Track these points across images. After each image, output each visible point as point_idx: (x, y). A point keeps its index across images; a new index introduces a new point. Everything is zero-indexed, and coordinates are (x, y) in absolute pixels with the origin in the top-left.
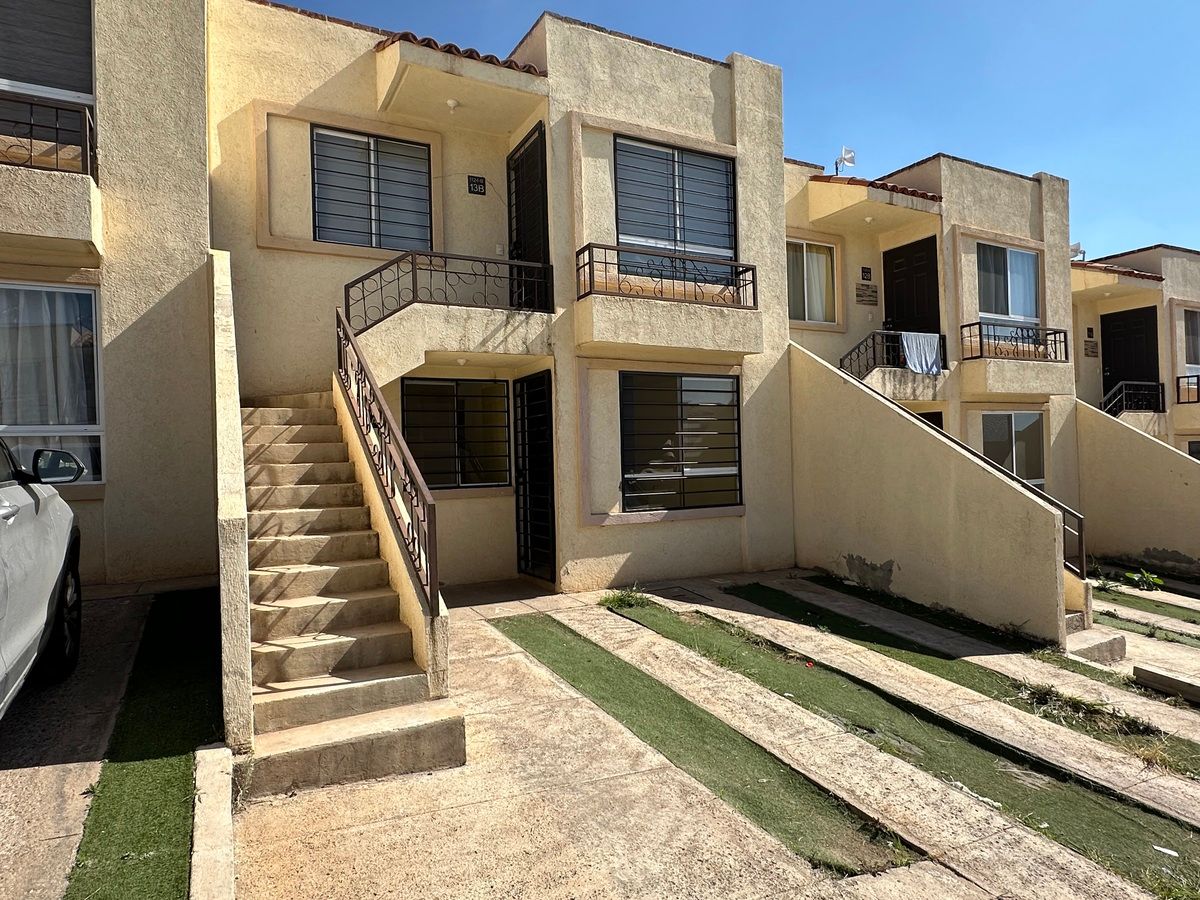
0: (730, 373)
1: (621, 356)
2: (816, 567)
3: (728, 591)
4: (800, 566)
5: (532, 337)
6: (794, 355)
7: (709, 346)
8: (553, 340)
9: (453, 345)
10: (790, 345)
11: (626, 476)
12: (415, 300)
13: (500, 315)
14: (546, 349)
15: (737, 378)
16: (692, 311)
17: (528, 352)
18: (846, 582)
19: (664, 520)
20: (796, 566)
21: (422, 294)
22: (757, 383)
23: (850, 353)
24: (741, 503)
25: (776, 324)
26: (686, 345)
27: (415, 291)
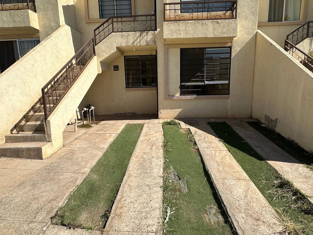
0: (227, 46)
1: (181, 43)
2: (257, 118)
3: (209, 123)
4: (253, 117)
5: (149, 39)
6: (258, 36)
7: (212, 36)
8: (156, 40)
9: (124, 44)
10: (257, 32)
11: (182, 84)
12: (113, 32)
13: (138, 34)
14: (154, 43)
15: (230, 47)
16: (204, 23)
17: (147, 44)
18: (262, 125)
19: (195, 98)
20: (251, 118)
22: (239, 49)
23: (293, 32)
24: (229, 94)
25: (251, 24)
26: (201, 36)
27: (113, 29)
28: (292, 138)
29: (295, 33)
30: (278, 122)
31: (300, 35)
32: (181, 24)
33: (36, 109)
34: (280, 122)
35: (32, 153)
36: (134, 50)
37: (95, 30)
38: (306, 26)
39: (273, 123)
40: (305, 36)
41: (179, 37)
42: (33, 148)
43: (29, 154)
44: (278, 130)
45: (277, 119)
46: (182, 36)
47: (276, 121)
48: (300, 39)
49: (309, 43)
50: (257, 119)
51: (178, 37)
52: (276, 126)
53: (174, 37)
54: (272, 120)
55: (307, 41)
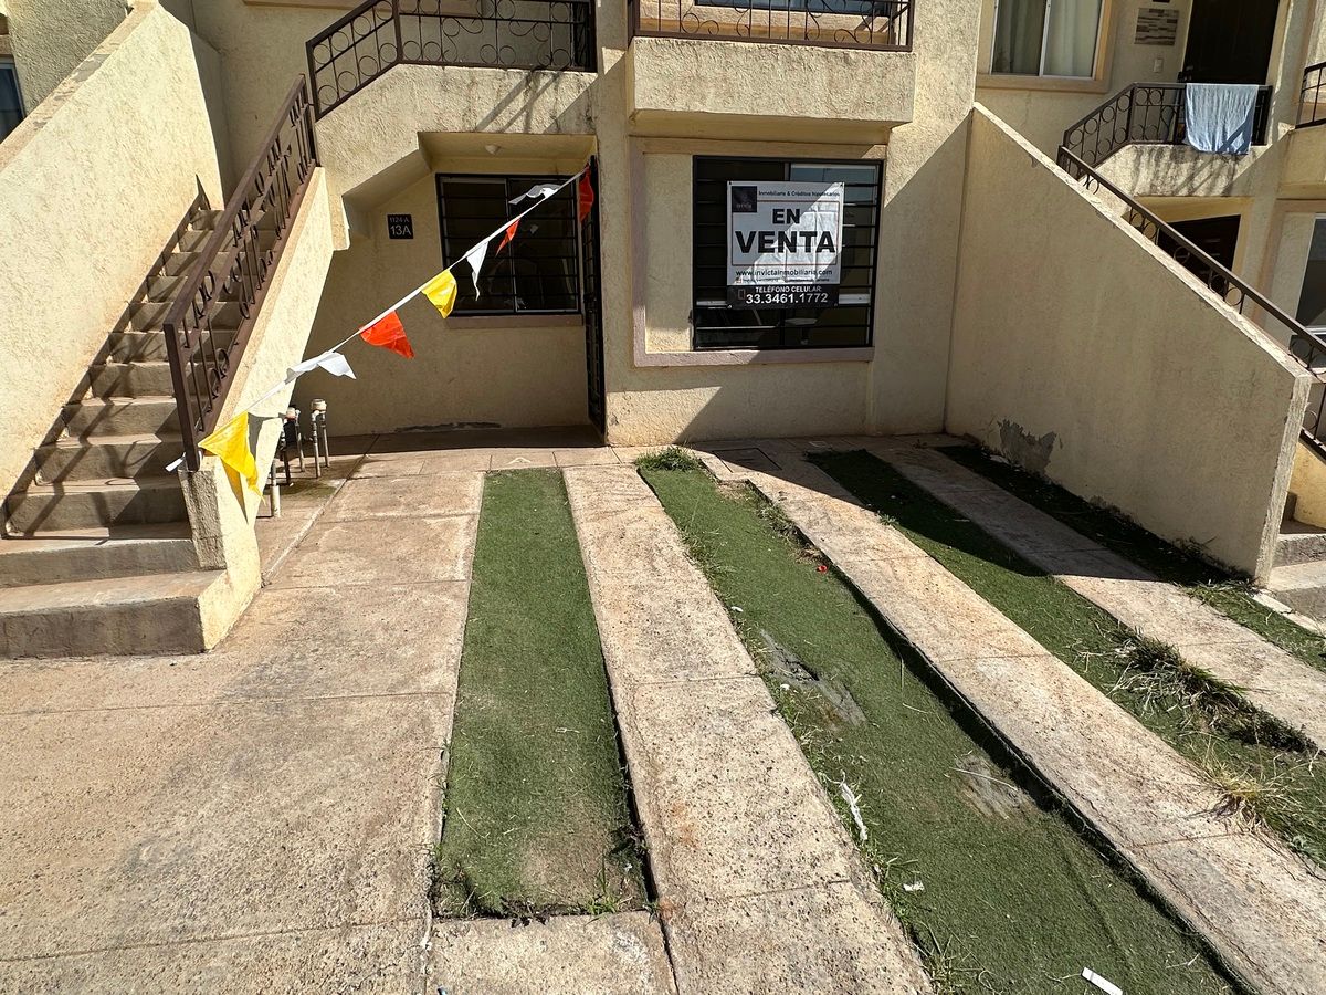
0: (867, 156)
1: (698, 134)
2: (967, 434)
3: (813, 458)
4: (949, 430)
5: (562, 108)
6: (977, 128)
7: (822, 113)
8: (594, 112)
9: (454, 124)
10: (972, 111)
11: (699, 303)
12: (400, 60)
13: (516, 77)
14: (584, 126)
15: (880, 164)
16: (794, 57)
17: (559, 131)
18: (994, 458)
19: (754, 362)
20: (944, 432)
21: (409, 52)
22: (910, 171)
23: (1085, 121)
24: (870, 345)
25: (953, 77)
26: (782, 112)
27: (400, 49)
28: (1109, 500)
29: (1091, 125)
30: (1056, 445)
31: (1106, 130)
32: (708, 51)
33: (89, 422)
34: (1061, 447)
35: (147, 628)
36: (491, 149)
37: (312, 45)
38: (1124, 102)
39: (1036, 450)
40: (1121, 136)
41: (697, 107)
42: (152, 605)
43: (134, 635)
44: (1052, 473)
45: (1051, 436)
46: (711, 103)
47: (1048, 442)
48: (1104, 147)
49: (1131, 165)
50: (967, 436)
51: (692, 108)
52: (1046, 461)
53: (679, 106)
54: (1030, 441)
55: (1126, 155)
